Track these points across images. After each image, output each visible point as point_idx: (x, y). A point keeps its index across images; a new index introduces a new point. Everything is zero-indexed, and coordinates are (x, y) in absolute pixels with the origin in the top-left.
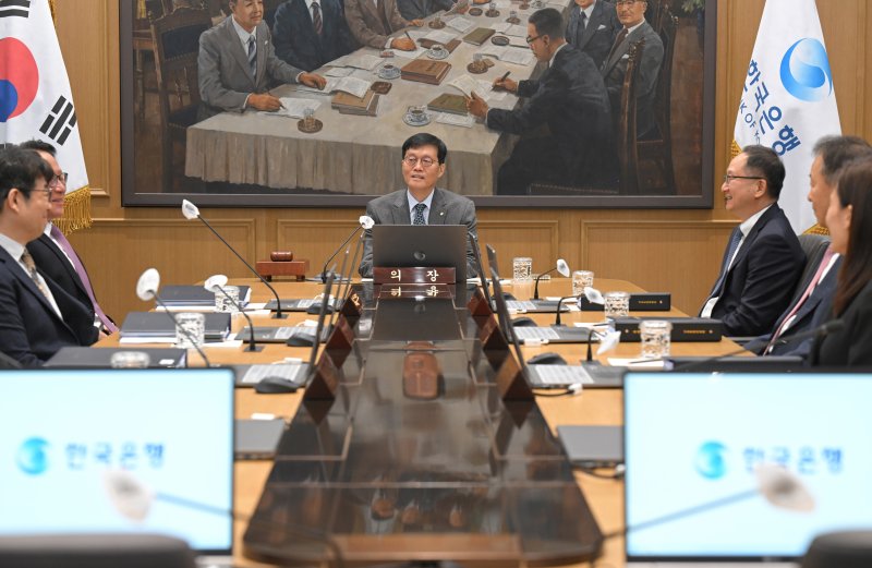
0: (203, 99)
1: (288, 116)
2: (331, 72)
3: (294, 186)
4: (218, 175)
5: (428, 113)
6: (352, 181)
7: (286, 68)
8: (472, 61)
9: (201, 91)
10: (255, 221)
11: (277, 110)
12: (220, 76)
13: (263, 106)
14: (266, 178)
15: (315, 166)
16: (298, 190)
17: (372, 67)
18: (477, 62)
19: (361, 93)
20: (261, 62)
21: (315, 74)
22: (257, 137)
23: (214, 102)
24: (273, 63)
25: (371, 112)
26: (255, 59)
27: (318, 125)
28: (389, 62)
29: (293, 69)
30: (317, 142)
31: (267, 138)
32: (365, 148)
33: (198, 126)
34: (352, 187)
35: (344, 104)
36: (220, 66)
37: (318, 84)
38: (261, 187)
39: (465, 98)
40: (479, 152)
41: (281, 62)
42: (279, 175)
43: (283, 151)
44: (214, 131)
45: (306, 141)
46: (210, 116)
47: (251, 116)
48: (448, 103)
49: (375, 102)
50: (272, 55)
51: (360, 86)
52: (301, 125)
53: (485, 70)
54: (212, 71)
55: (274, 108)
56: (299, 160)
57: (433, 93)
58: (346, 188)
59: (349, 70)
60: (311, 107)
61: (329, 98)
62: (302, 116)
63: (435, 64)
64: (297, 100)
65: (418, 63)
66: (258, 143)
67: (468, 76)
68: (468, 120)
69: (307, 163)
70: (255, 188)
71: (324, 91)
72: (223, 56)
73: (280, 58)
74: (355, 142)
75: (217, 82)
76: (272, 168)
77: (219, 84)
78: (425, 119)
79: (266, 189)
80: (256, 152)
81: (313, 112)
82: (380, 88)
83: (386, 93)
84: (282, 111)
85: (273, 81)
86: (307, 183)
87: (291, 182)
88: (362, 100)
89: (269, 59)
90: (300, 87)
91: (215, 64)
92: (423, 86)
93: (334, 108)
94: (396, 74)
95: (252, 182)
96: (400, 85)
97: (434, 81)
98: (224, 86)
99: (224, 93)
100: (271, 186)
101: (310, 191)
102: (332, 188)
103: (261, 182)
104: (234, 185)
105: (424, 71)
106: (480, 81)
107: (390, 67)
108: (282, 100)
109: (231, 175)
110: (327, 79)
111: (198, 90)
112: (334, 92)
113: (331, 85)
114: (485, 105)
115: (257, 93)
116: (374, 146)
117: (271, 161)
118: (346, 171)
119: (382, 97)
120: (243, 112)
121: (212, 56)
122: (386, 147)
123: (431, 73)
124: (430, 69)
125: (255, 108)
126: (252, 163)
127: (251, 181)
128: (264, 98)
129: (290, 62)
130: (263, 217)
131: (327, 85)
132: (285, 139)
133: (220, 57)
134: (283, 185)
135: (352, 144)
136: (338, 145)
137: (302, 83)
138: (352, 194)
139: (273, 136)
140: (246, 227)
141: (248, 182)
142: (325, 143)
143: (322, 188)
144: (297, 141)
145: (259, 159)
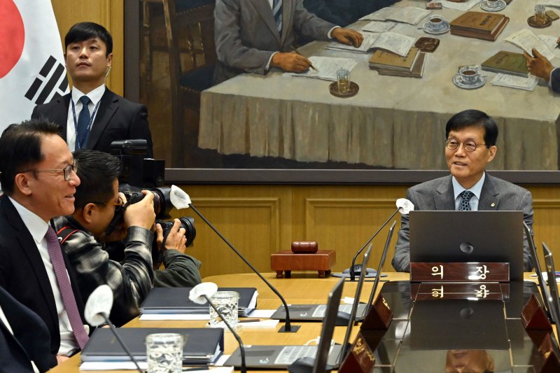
0: (219, 58)
1: (318, 78)
2: (368, 26)
3: (324, 159)
4: (236, 147)
5: (482, 73)
6: (393, 154)
7: (316, 22)
8: (533, 13)
9: (218, 49)
10: (279, 200)
11: (306, 71)
12: (240, 31)
13: (289, 66)
14: (293, 150)
15: (349, 135)
16: (330, 164)
17: (416, 20)
18: (538, 15)
19: (403, 51)
20: (287, 16)
21: (351, 29)
22: (282, 103)
23: (233, 62)
24: (301, 16)
25: (416, 73)
26: (280, 11)
27: (354, 89)
28: (436, 14)
29: (325, 23)
30: (353, 108)
31: (294, 104)
32: (408, 114)
33: (213, 89)
34: (393, 160)
35: (384, 63)
36: (239, 20)
37: (354, 41)
38: (288, 160)
39: (525, 56)
40: (541, 119)
41: (310, 15)
42: (308, 148)
43: (313, 118)
44: (233, 96)
45: (340, 107)
46: (227, 78)
47: (275, 78)
48: (504, 63)
49: (420, 61)
50: (300, 7)
51: (402, 43)
52: (334, 88)
53: (548, 23)
54: (231, 26)
55: (302, 68)
56: (331, 129)
57: (487, 50)
58: (386, 161)
59: (390, 24)
60: (346, 67)
61: (367, 57)
62: (335, 78)
63: (489, 16)
64: (329, 59)
65: (470, 15)
66: (284, 110)
67: (529, 31)
68: (530, 82)
69: (340, 133)
70: (280, 162)
71: (362, 48)
72: (244, 9)
73: (310, 11)
74: (397, 107)
75: (236, 39)
76: (299, 138)
77: (239, 42)
78: (479, 81)
79: (292, 163)
80: (281, 120)
81: (347, 73)
82: (426, 45)
83: (432, 51)
84: (311, 72)
85: (301, 37)
86: (340, 157)
87: (321, 155)
88: (405, 59)
89: (297, 12)
90: (333, 44)
91: (234, 18)
92: (476, 43)
93: (372, 68)
94: (443, 29)
95: (277, 155)
96: (450, 42)
97: (490, 37)
98: (244, 43)
99: (244, 51)
100: (298, 158)
101: (343, 165)
102: (370, 162)
103: (287, 155)
104: (255, 158)
105: (477, 25)
106: (543, 37)
107: (437, 20)
108: (312, 59)
109: (251, 146)
110: (364, 35)
111: (214, 47)
112: (372, 50)
113: (368, 42)
114: (549, 64)
115: (282, 50)
116: (419, 113)
117: (299, 131)
118: (386, 141)
119: (428, 55)
120: (266, 73)
121: (231, 8)
122: (432, 114)
123: (485, 28)
124: (484, 23)
125: (279, 68)
126: (275, 133)
127: (275, 153)
128: (291, 57)
129: (321, 15)
130: (289, 196)
131: (365, 42)
132: (315, 105)
133: (240, 10)
134: (312, 159)
135: (393, 110)
136: (376, 112)
137: (335, 39)
138: (393, 168)
139: (300, 101)
140: (270, 207)
141: (271, 155)
142: (361, 109)
143: (358, 162)
144: (329, 106)
145: (284, 128)
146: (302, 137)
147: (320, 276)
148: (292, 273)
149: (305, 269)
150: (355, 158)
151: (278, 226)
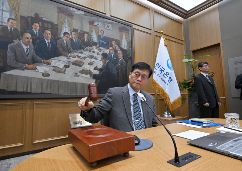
0: (8, 64)
1: (39, 72)
2: (53, 61)
3: (40, 92)
4: (13, 89)
5: (79, 74)
6: (58, 91)
7: (38, 58)
8: (89, 62)
9: (8, 62)
10: (26, 103)
11: (36, 70)
12: (15, 58)
13: (30, 68)
14: (31, 90)
15: (47, 86)
16: (42, 93)
17: (64, 60)
18: (90, 63)
19: (61, 67)
20: (30, 55)
21: (48, 61)
22: (28, 78)
23: (13, 66)
24: (35, 56)
25: (64, 72)
26: (28, 54)
27: (49, 75)
28: (69, 60)
29: (41, 59)
30: (48, 80)
31: (31, 78)
32: (62, 82)
33: (6, 73)
35: (56, 69)
36: (15, 55)
37: (49, 64)
39: (88, 71)
41: (37, 56)
42: (35, 89)
43: (37, 82)
44: (12, 75)
45: (45, 79)
46: (11, 70)
47: (26, 71)
48: (84, 72)
49: (65, 70)
50: (34, 54)
52: (43, 75)
53: (92, 64)
54: (12, 56)
55: (34, 69)
56: (42, 84)
57: (80, 69)
58: (56, 93)
59: (58, 61)
60: (46, 70)
61: (52, 68)
62: (44, 72)
63: (81, 62)
64: (42, 67)
65: (76, 61)
66: (28, 80)
67: (88, 66)
68: (88, 76)
69: (45, 86)
70: (27, 93)
71: (51, 66)
72: (17, 52)
73: (37, 55)
74: (59, 80)
75: (14, 60)
77: (15, 60)
78: (78, 75)
79: (30, 93)
80: (27, 82)
81: (47, 71)
82: (67, 66)
83: (68, 68)
84: (37, 70)
85: (34, 61)
86: (44, 91)
88: (62, 69)
89: (33, 55)
90: (43, 64)
91: (14, 54)
92: (78, 67)
93: (53, 70)
94: (71, 63)
95: (26, 91)
96: (72, 66)
97: (81, 66)
98: (16, 61)
99: (17, 63)
100: (32, 92)
101: (45, 94)
102: (52, 93)
103: (29, 91)
104: (19, 92)
105: (78, 63)
106: (91, 67)
107: (69, 61)
108: (37, 67)
109: (18, 89)
110: (52, 62)
111: (7, 61)
112: (53, 66)
113: (53, 64)
114: (92, 73)
115: (28, 64)
116: (66, 82)
118: (56, 88)
119: (67, 69)
120: (23, 69)
122: (68, 82)
123: (80, 64)
124: (79, 63)
125: (28, 69)
126: (26, 85)
127: (25, 90)
128: (31, 66)
129: (40, 57)
130: (29, 102)
131: (52, 64)
132: (38, 79)
133: (16, 52)
134: (36, 92)
135: (58, 81)
136: (54, 81)
137: (44, 63)
138: (58, 94)
139: (34, 77)
140: (23, 105)
141: (24, 91)
142: (50, 80)
143: (49, 93)
144: (42, 79)
145: (28, 84)
146: (33, 86)
150: (49, 92)
151: (25, 110)
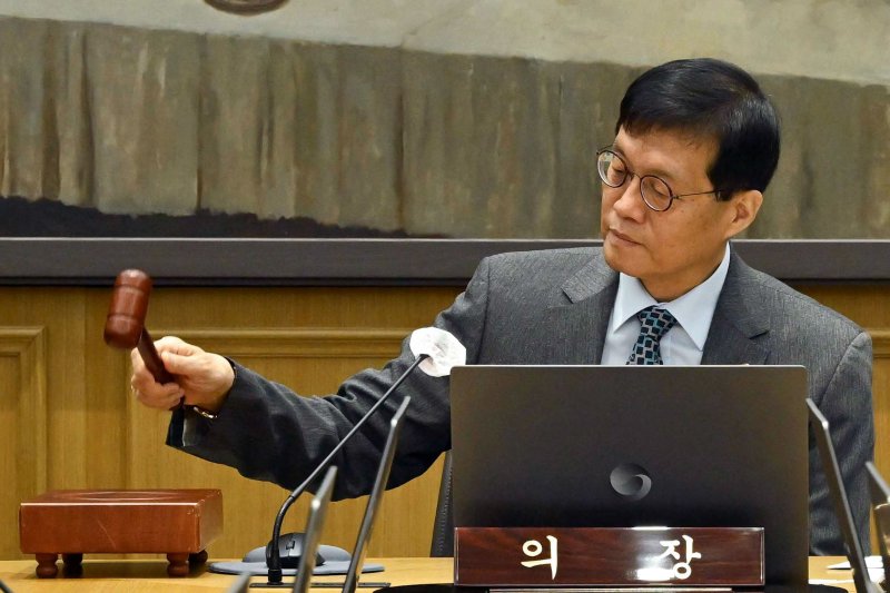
3: (185, 205)
6: (400, 187)
10: (47, 332)
14: (87, 175)
15: (263, 130)
16: (204, 221)
22: (52, 31)
30: (275, 47)
31: (90, 33)
32: (447, 66)
34: (400, 209)
38: (71, 208)
40: (863, 80)
42: (135, 169)
43: (150, 80)
45: (234, 42)
56: (206, 109)
58: (378, 212)
69: (236, 123)
70: (48, 215)
74: (411, 43)
76: (108, 139)
80: (49, 82)
86: (236, 197)
87: (176, 192)
95: (37, 194)
100: (104, 204)
101: (246, 223)
102: (329, 214)
103: (69, 194)
116: (484, 63)
117: (105, 115)
118: (377, 149)
122: (523, 65)
126: (33, 124)
127: (31, 187)
130: (76, 321)
132: (161, 40)
134: (147, 204)
135: (399, 52)
136: (349, 56)
138: (400, 233)
139: (107, 26)
140: (16, 356)
141: (20, 193)
142: (304, 49)
143: (290, 214)
144: (201, 41)
145: (59, 109)
146: (112, 135)
147: (171, 571)
148: (87, 559)
149: (126, 550)
150: (284, 205)
151: (41, 415)
